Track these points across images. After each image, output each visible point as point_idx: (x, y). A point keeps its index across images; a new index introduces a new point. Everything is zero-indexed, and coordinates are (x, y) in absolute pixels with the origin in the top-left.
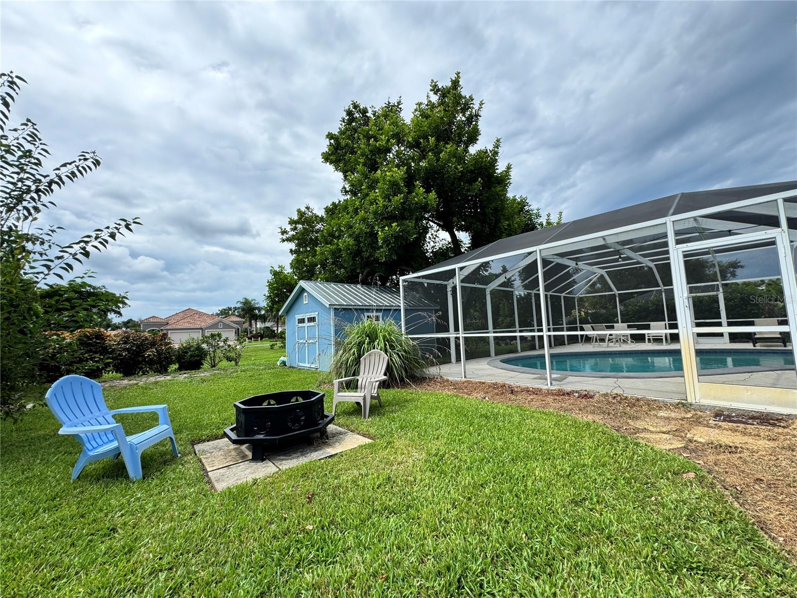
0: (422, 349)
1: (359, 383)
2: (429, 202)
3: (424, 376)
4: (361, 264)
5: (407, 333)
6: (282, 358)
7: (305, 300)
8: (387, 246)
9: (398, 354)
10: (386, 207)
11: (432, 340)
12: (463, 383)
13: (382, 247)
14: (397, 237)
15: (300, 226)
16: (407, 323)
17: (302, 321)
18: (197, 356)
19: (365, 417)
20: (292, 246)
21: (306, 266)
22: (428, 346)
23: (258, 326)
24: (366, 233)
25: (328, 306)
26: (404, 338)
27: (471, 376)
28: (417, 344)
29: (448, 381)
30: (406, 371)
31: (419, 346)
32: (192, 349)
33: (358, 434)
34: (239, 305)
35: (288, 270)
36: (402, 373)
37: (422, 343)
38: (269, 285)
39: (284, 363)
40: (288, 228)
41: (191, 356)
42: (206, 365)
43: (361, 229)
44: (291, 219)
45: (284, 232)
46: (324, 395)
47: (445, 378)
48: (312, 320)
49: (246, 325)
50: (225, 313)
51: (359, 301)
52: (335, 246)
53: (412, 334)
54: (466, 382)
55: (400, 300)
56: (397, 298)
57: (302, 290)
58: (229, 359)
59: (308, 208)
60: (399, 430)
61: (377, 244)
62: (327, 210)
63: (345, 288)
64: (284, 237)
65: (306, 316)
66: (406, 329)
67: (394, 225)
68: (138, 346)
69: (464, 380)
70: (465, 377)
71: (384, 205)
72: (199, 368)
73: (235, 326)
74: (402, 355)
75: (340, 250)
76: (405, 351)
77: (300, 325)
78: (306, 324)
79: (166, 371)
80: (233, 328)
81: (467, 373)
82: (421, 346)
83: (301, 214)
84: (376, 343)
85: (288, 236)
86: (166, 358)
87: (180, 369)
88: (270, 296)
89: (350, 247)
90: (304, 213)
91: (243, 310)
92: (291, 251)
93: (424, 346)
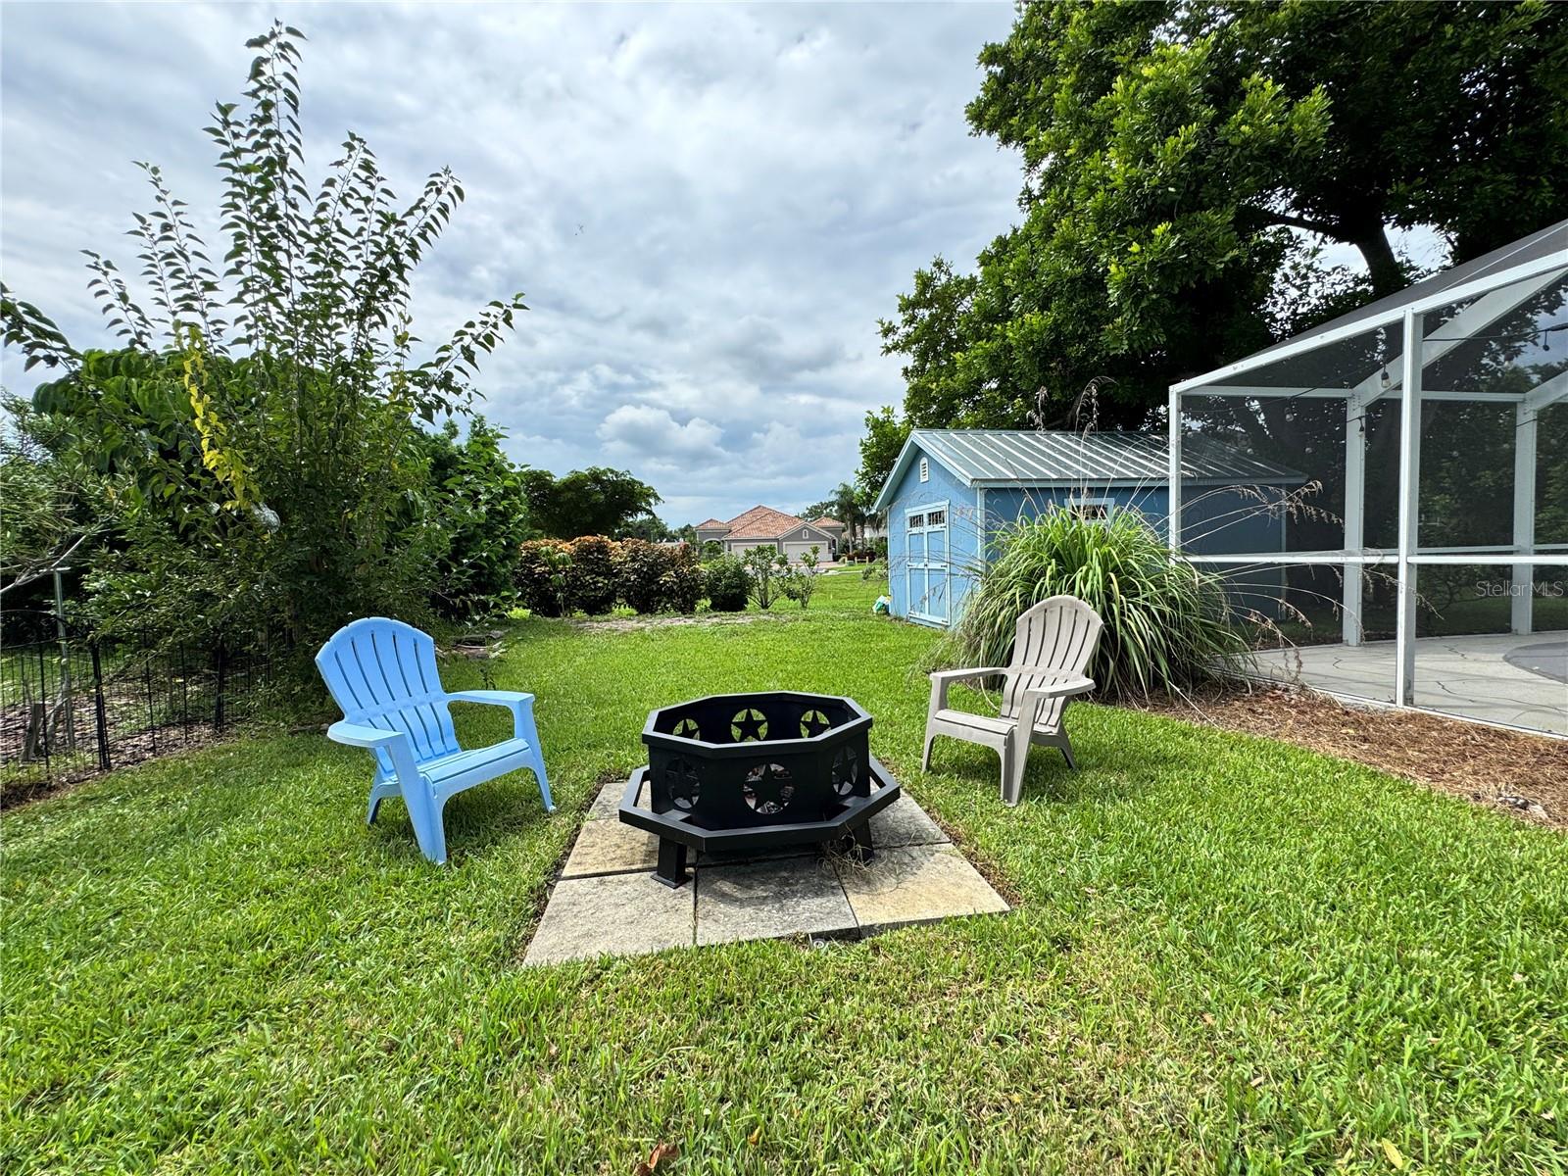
0: (1234, 600)
1: (1009, 686)
2: (1296, 127)
3: (1240, 677)
4: (1064, 377)
5: (1186, 550)
6: (882, 599)
7: (924, 473)
8: (1136, 302)
9: (1146, 609)
10: (1134, 183)
11: (1272, 572)
12: (1399, 721)
13: (1118, 311)
14: (1165, 269)
15: (924, 313)
16: (1186, 518)
17: (916, 521)
18: (736, 587)
19: (1008, 796)
20: (909, 360)
21: (934, 399)
22: (1261, 590)
23: (867, 535)
24: (1073, 280)
25: (968, 484)
26: (1172, 564)
27: (1431, 700)
28: (1219, 582)
29: (1329, 704)
30: (1170, 660)
31: (1226, 588)
32: (727, 574)
33: (969, 856)
34: (834, 497)
35: (900, 416)
36: (1157, 665)
37: (1238, 579)
38: (864, 451)
39: (885, 609)
40: (898, 319)
41: (728, 586)
42: (752, 603)
43: (1059, 273)
44: (902, 298)
45: (888, 331)
46: (869, 723)
47: (1320, 693)
48: (936, 517)
49: (847, 535)
50: (815, 513)
51: (1050, 468)
52: (999, 341)
53: (1200, 553)
54: (1413, 718)
55: (1167, 460)
56: (1160, 457)
57: (918, 452)
58: (792, 595)
59: (938, 264)
60: (1115, 888)
61: (1105, 307)
62: (985, 260)
63: (1020, 440)
64: (889, 342)
65: (925, 510)
66: (1184, 537)
67: (1160, 230)
68: (651, 566)
69: (1400, 708)
70: (1408, 700)
71: (1129, 181)
72: (742, 608)
73: (829, 535)
74: (1162, 613)
75: (1009, 349)
76: (1172, 602)
77: (915, 530)
78: (927, 528)
79: (692, 609)
80: (826, 539)
81: (1417, 686)
82: (1233, 589)
83: (925, 282)
84: (1079, 575)
85: (896, 338)
86: (690, 588)
87: (714, 607)
88: (867, 473)
89: (1035, 337)
90: (932, 279)
91: (841, 506)
92: (906, 371)
93: (1241, 589)
